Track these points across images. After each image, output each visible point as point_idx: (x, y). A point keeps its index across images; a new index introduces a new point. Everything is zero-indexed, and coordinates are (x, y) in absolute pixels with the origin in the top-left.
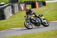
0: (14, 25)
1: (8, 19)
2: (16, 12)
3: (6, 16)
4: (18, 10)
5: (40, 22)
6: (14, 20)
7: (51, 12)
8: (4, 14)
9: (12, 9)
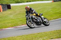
5: (41, 21)
7: (16, 16)
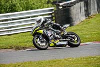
1: (78, 25)
2: (92, 13)
3: (74, 20)
8: (71, 16)
9: (86, 9)
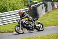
0: (47, 23)
2: (49, 10)
4: (51, 8)
6: (47, 18)
